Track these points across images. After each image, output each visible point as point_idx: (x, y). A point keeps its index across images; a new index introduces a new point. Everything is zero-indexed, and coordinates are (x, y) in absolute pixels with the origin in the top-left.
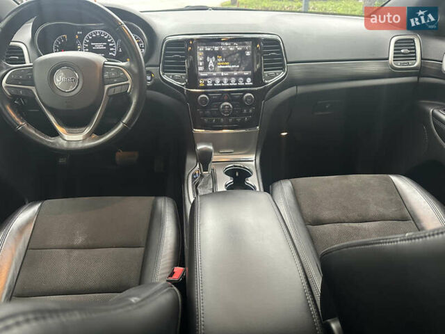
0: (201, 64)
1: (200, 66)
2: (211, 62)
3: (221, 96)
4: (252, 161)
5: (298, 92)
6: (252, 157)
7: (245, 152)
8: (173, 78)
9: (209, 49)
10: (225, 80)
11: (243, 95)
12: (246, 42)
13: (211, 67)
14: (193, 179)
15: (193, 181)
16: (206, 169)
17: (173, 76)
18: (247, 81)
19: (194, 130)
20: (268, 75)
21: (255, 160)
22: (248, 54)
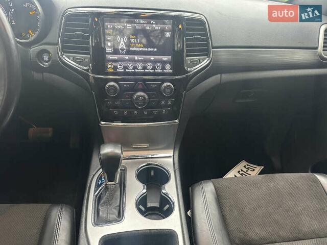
0: (109, 45)
1: (108, 47)
2: (122, 42)
3: (135, 84)
4: (169, 157)
5: (222, 81)
6: (170, 153)
9: (120, 27)
10: (140, 65)
11: (161, 85)
12: (166, 21)
13: (122, 49)
17: (74, 58)
18: (167, 68)
19: (102, 123)
20: (191, 62)
21: (173, 155)
22: (168, 35)
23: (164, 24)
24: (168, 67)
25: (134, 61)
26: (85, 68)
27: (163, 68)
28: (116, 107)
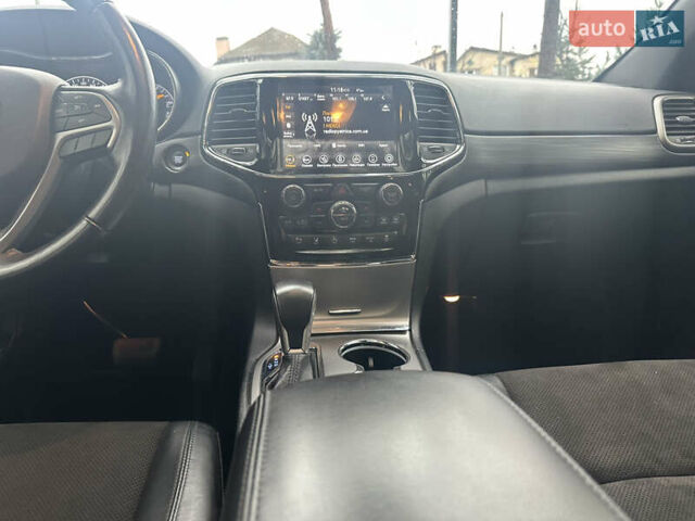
0: (289, 125)
1: (287, 130)
2: (310, 122)
3: (332, 188)
4: (403, 332)
5: (489, 192)
6: (404, 323)
7: (388, 311)
8: (230, 153)
9: (305, 99)
10: (340, 157)
11: (379, 187)
12: (381, 87)
13: (310, 132)
14: (266, 371)
15: (263, 377)
16: (296, 344)
17: (228, 150)
18: (387, 160)
19: (273, 261)
20: (430, 149)
21: (410, 330)
22: (386, 108)
23: (377, 91)
24: (389, 158)
25: (330, 150)
26: (248, 164)
27: (381, 160)
28: (297, 231)
